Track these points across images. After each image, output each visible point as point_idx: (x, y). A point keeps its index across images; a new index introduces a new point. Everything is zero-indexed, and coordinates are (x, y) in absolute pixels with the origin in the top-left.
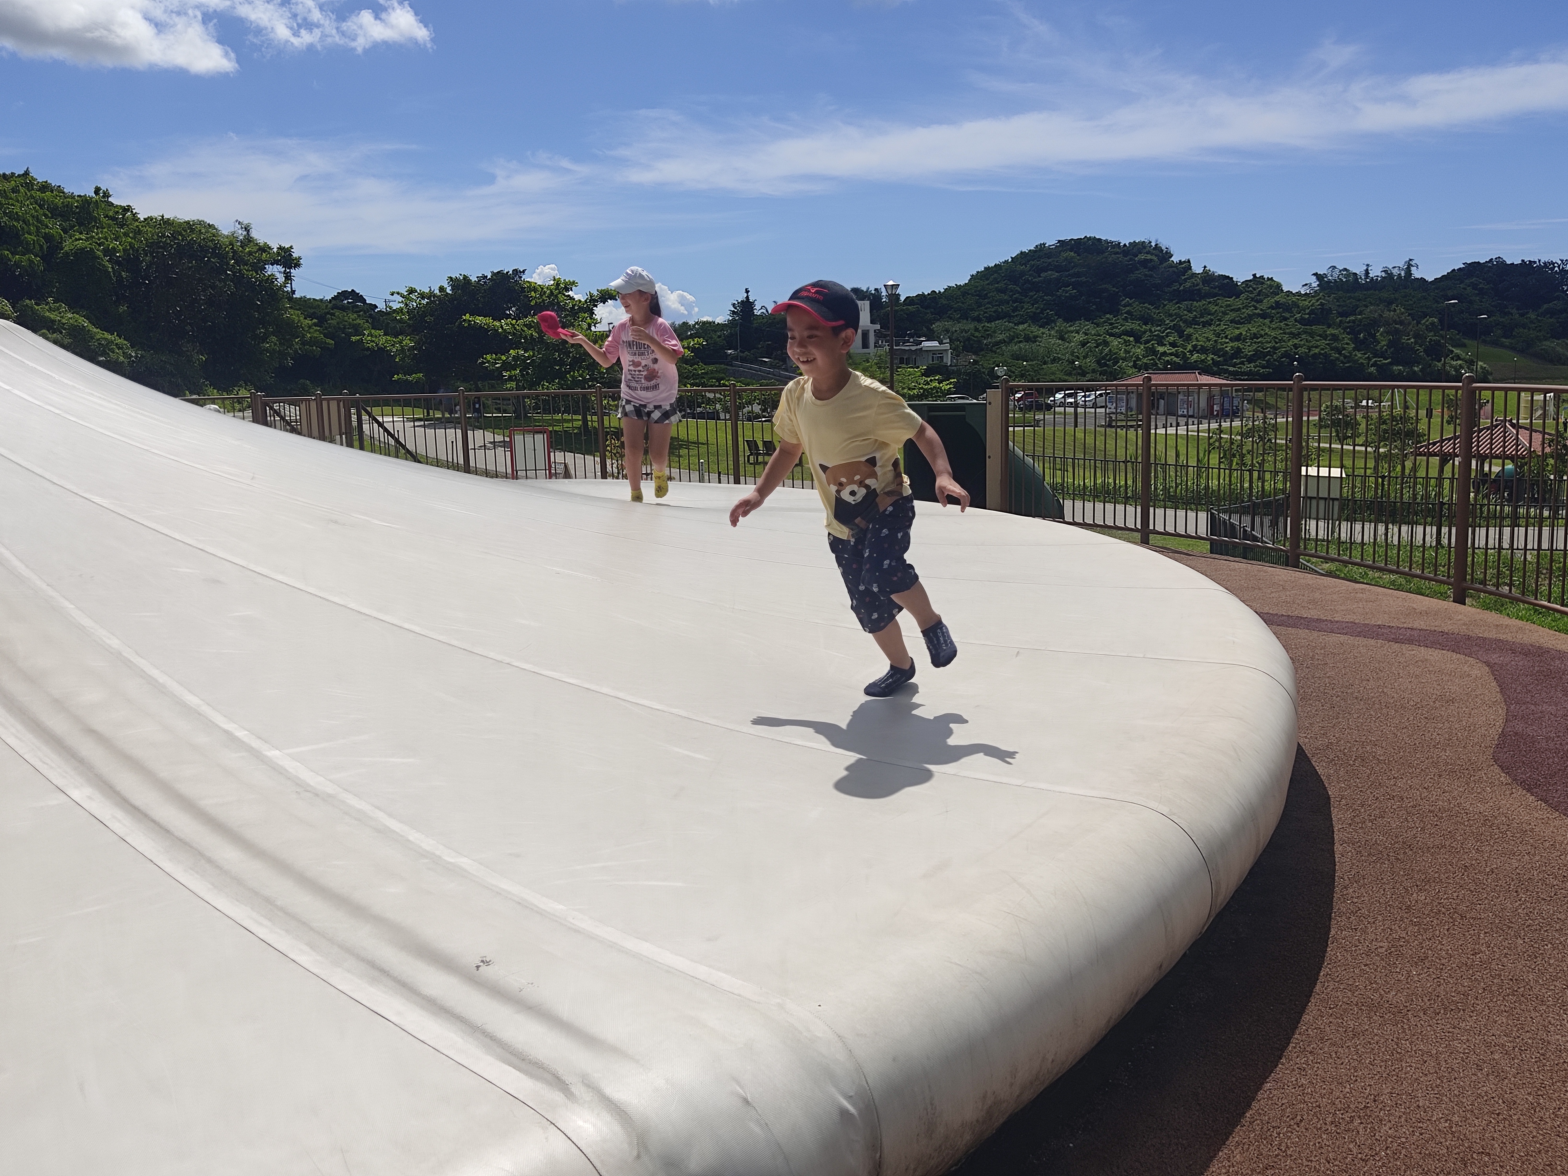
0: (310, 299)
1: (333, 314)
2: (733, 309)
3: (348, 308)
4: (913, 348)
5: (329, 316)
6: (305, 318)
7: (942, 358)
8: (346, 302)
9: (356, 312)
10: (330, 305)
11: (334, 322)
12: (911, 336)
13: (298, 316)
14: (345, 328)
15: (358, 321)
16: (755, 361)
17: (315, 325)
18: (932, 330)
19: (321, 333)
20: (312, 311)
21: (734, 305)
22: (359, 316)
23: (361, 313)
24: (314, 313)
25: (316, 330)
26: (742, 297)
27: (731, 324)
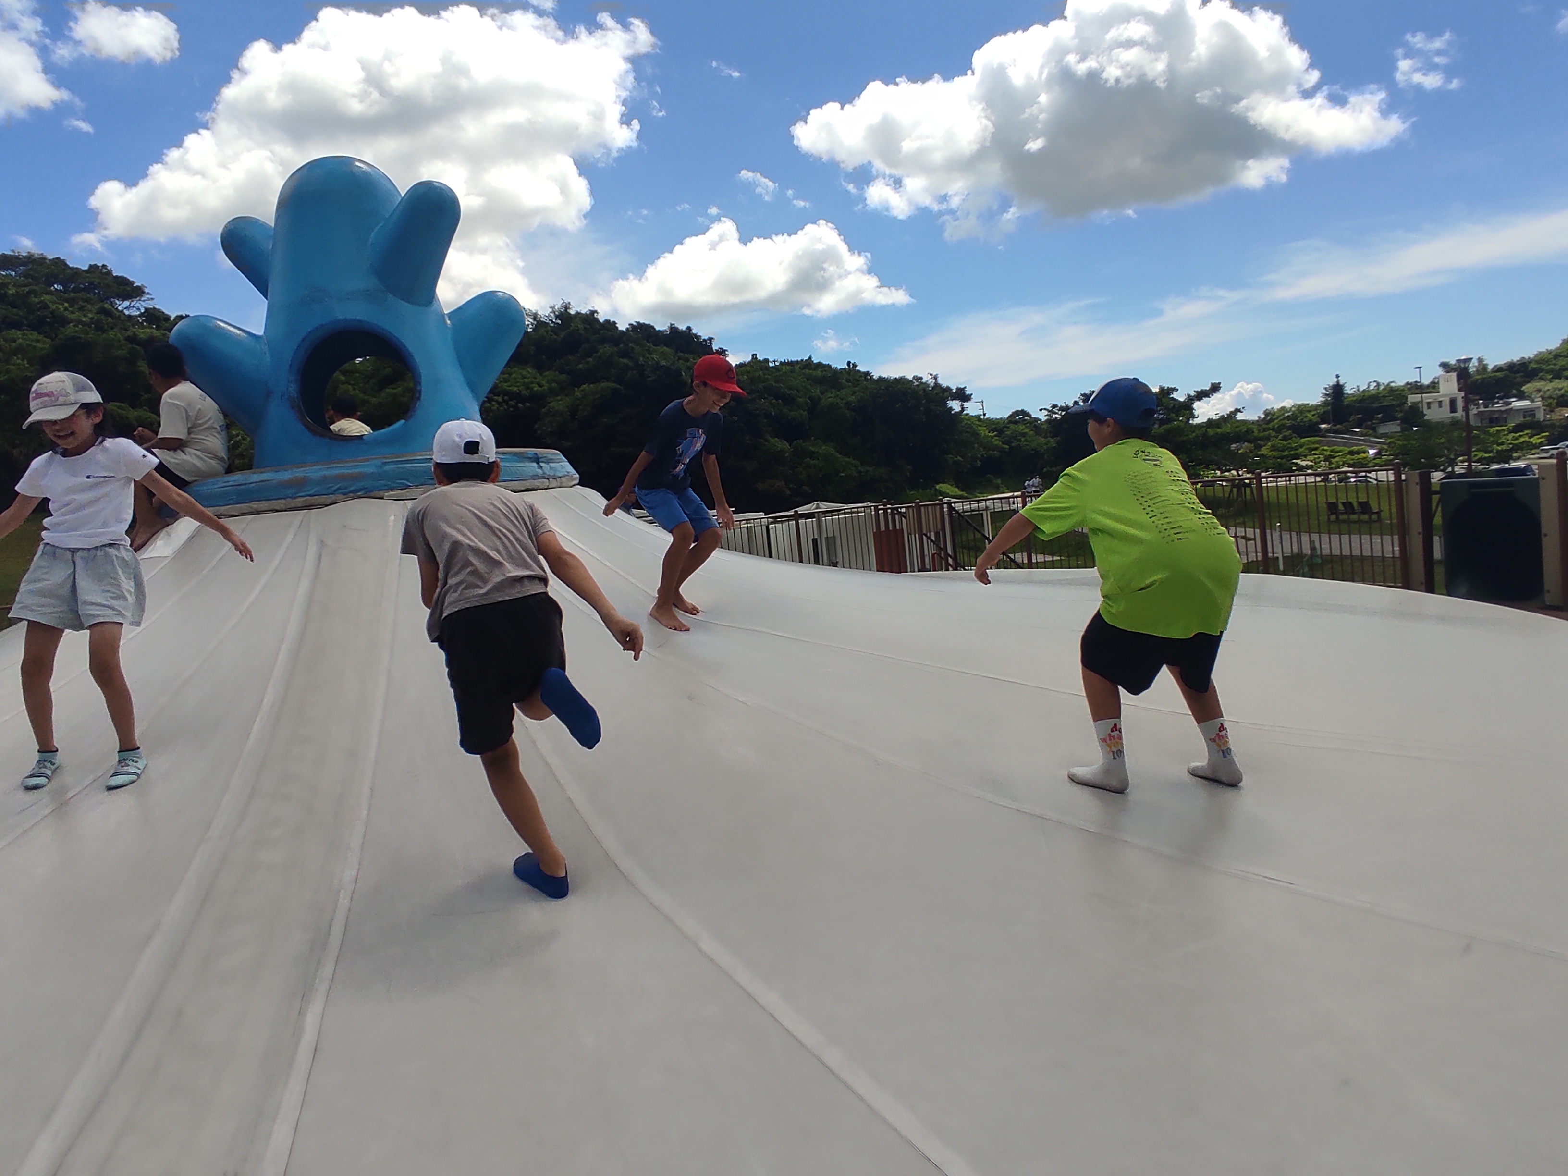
0: (993, 419)
1: (1008, 427)
2: (1325, 392)
3: (1019, 422)
4: (1503, 409)
5: (1005, 429)
6: (989, 432)
7: (1534, 415)
8: (1017, 418)
9: (1024, 424)
10: (1006, 421)
11: (1008, 433)
12: (1501, 398)
13: (984, 431)
14: (1016, 436)
15: (1026, 431)
16: (1347, 432)
17: (995, 436)
18: (1523, 391)
19: (1000, 441)
20: (994, 426)
21: (1326, 389)
22: (1026, 427)
23: (1028, 425)
24: (995, 428)
25: (996, 440)
26: (1333, 381)
27: (1325, 404)
